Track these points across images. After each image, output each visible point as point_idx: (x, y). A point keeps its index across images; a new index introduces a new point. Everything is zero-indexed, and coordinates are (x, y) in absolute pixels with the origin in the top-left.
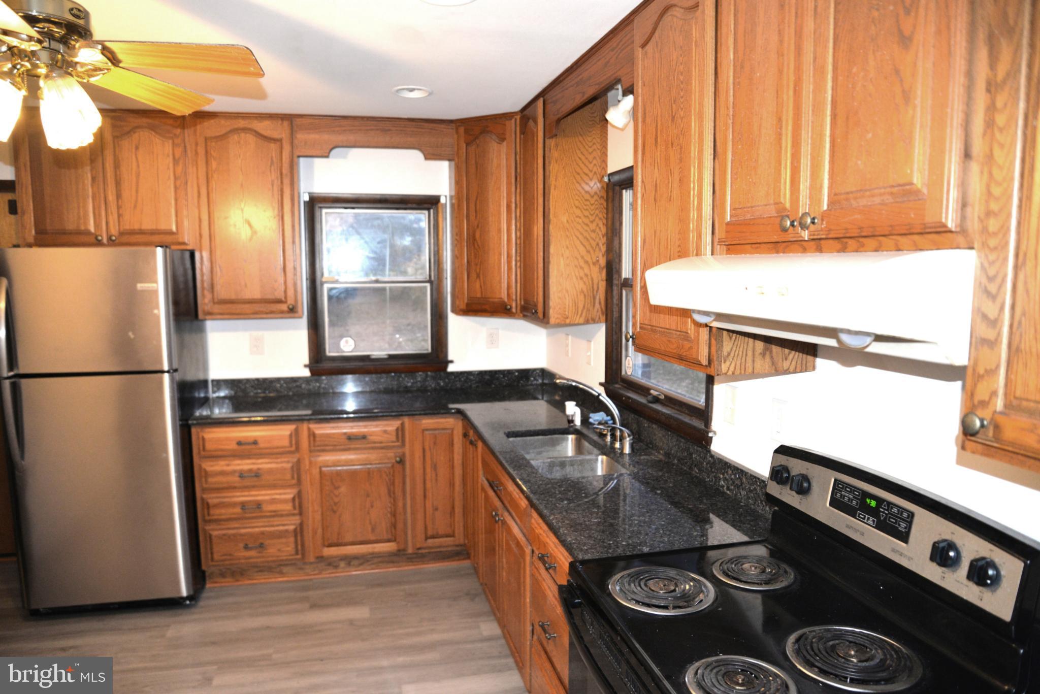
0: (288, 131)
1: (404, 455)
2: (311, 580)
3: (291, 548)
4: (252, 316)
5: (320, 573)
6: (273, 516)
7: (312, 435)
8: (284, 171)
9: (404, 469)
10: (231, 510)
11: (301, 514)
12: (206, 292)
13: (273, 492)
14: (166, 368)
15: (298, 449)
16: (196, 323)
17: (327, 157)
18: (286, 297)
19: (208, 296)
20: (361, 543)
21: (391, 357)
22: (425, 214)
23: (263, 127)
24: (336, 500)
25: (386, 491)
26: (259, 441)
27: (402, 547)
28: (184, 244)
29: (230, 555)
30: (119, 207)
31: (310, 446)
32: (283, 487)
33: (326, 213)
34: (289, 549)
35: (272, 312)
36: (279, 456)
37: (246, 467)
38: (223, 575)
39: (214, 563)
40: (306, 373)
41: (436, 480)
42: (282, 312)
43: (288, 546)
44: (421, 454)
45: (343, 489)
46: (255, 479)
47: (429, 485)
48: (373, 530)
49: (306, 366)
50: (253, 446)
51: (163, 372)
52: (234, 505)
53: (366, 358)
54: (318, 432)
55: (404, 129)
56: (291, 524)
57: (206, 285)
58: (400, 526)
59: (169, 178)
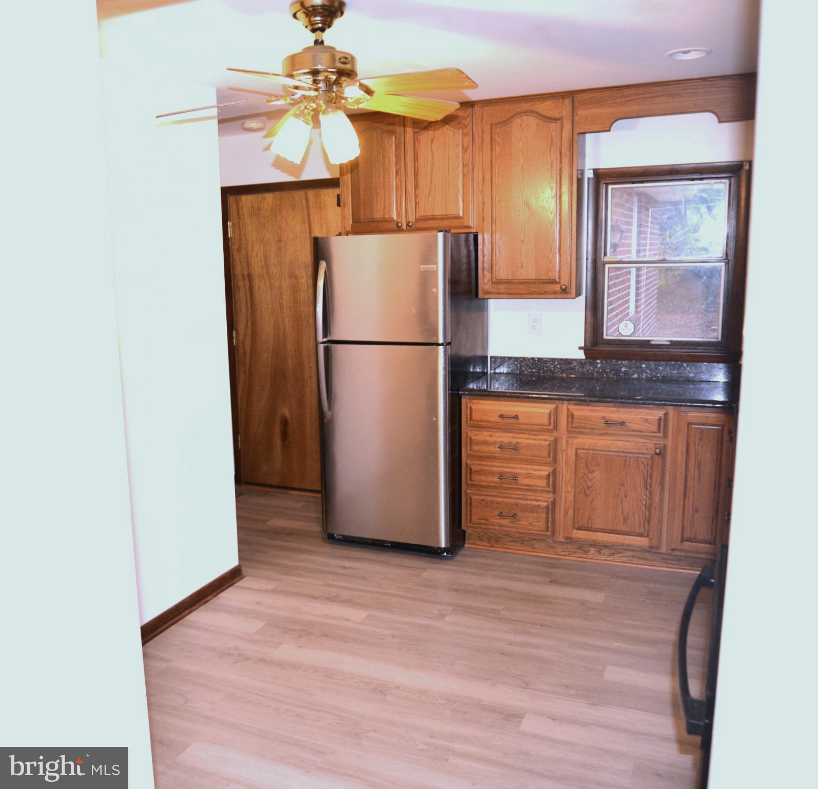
0: (570, 108)
1: (665, 446)
2: (559, 559)
3: (541, 524)
4: (526, 296)
5: (569, 555)
6: (528, 490)
7: (571, 416)
8: (564, 151)
9: (664, 463)
10: (490, 479)
11: (554, 492)
12: (486, 272)
13: (529, 467)
14: (441, 340)
15: (556, 428)
16: (475, 302)
17: (609, 131)
18: (559, 278)
19: (488, 275)
20: (612, 532)
21: (674, 344)
22: (725, 183)
23: (545, 108)
24: (590, 484)
25: (643, 483)
26: (520, 417)
27: (654, 544)
28: (469, 227)
29: (487, 520)
30: (416, 196)
31: (567, 427)
32: (541, 464)
33: (612, 189)
34: (540, 524)
35: (545, 293)
36: (538, 433)
37: (506, 440)
38: (480, 538)
39: (471, 525)
40: (581, 355)
41: (699, 479)
42: (555, 293)
43: (539, 522)
44: (684, 449)
45: (597, 474)
46: (514, 452)
47: (690, 482)
48: (625, 520)
49: (580, 348)
50: (515, 421)
51: (438, 344)
52: (492, 474)
53: (646, 344)
54: (575, 413)
55: (696, 90)
56: (543, 501)
57: (486, 266)
58: (655, 521)
59: (458, 166)
